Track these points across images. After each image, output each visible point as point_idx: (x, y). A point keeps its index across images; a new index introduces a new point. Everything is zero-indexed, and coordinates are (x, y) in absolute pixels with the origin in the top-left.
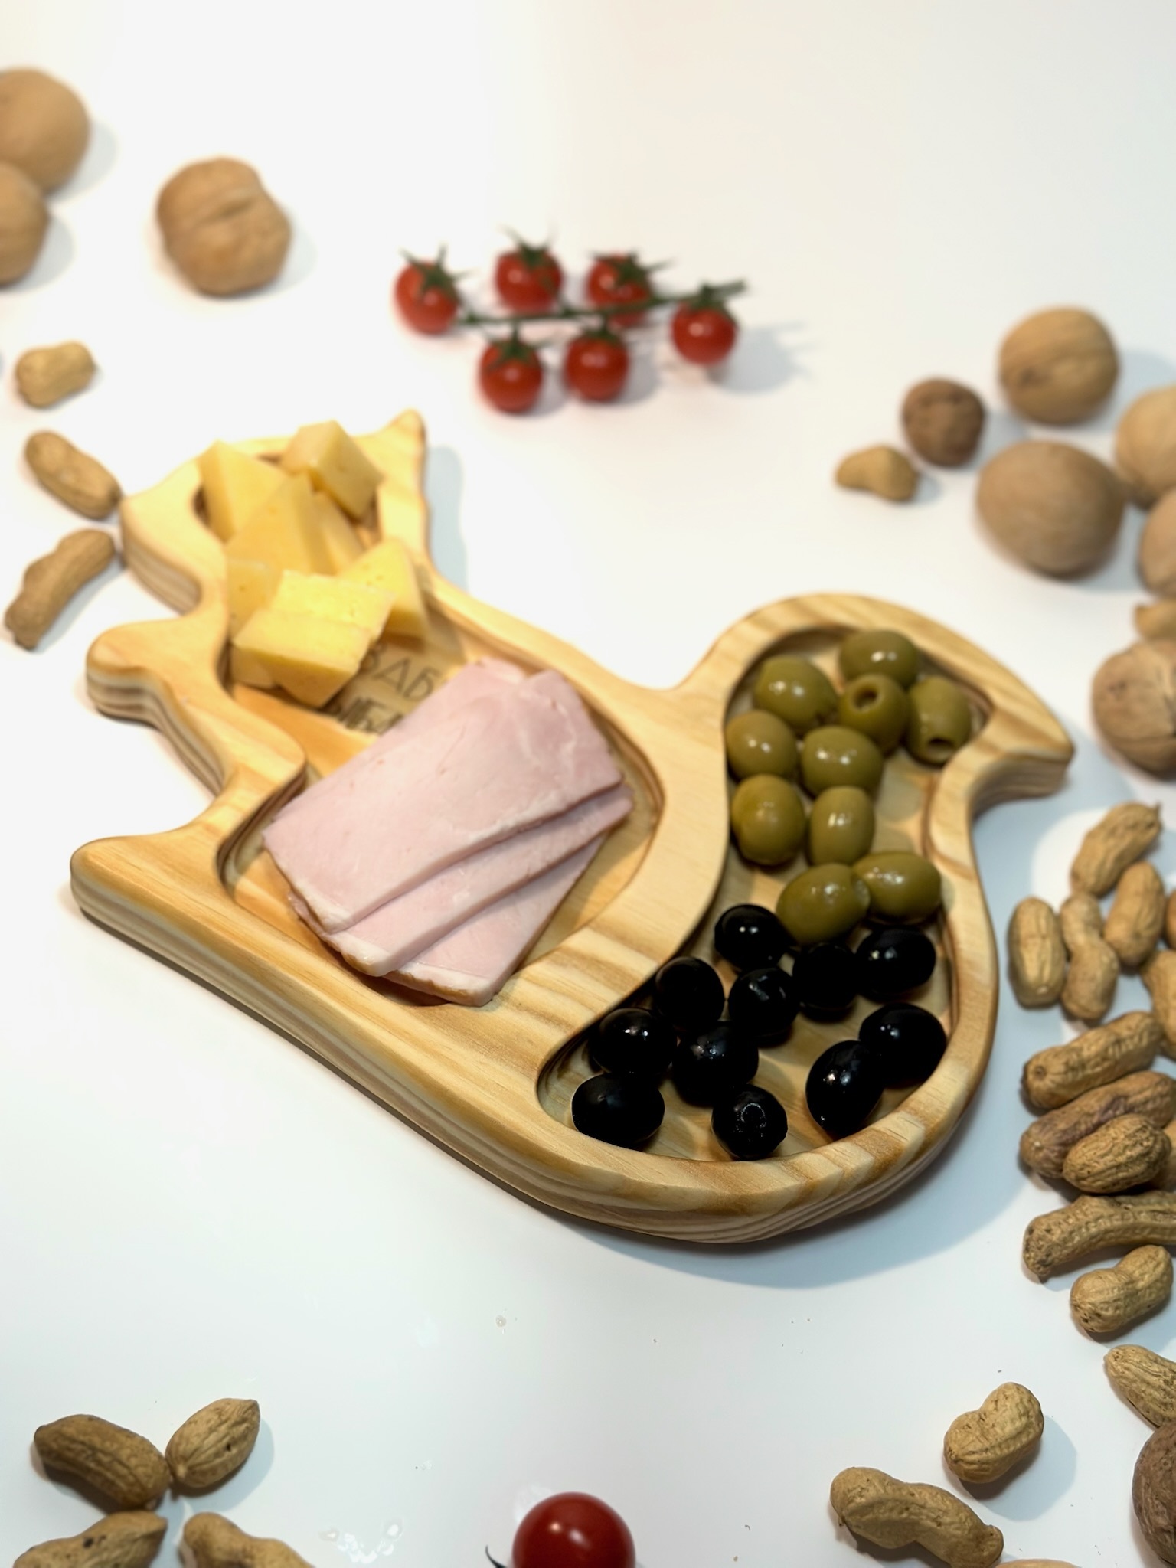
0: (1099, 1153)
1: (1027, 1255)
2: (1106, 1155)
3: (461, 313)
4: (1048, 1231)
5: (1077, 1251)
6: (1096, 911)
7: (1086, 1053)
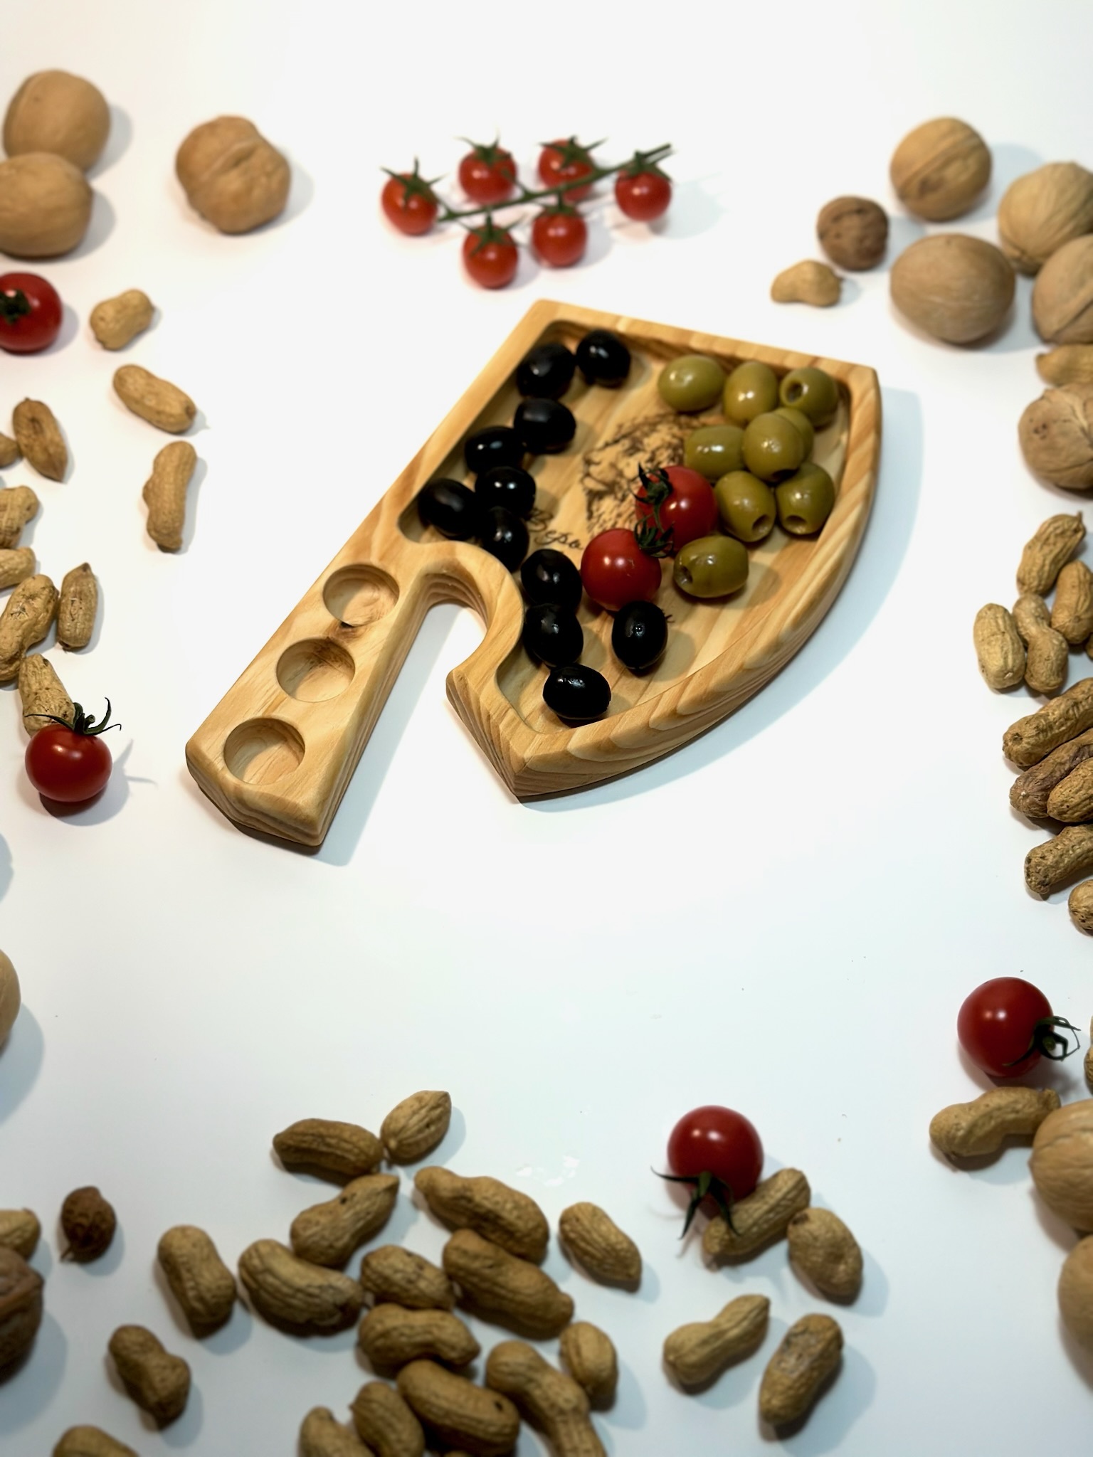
0: (1073, 791)
1: (1029, 880)
2: (1080, 790)
3: (442, 212)
4: (1043, 858)
5: (1069, 870)
6: (1042, 606)
7: (1051, 718)
